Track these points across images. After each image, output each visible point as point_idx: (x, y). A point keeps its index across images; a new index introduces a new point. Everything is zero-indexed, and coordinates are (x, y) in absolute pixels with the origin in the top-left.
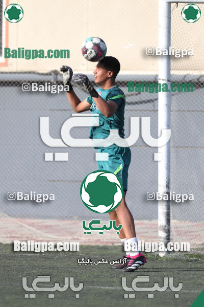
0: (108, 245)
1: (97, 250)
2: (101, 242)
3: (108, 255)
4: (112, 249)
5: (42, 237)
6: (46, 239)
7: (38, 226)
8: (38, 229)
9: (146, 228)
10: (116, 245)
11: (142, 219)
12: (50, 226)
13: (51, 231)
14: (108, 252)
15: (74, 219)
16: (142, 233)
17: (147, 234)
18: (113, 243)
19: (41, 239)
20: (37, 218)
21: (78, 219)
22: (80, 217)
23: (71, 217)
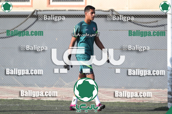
0: (140, 102)
1: (135, 105)
2: (137, 101)
3: (140, 107)
4: (142, 105)
5: (105, 98)
6: (107, 99)
7: (103, 92)
8: (103, 94)
9: (162, 93)
10: (145, 102)
11: (160, 88)
12: (109, 92)
13: (109, 94)
14: (140, 106)
15: (122, 88)
16: (160, 96)
17: (162, 97)
18: (143, 101)
19: (104, 99)
20: (102, 88)
21: (124, 88)
22: (125, 87)
23: (120, 87)
